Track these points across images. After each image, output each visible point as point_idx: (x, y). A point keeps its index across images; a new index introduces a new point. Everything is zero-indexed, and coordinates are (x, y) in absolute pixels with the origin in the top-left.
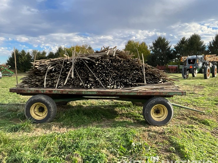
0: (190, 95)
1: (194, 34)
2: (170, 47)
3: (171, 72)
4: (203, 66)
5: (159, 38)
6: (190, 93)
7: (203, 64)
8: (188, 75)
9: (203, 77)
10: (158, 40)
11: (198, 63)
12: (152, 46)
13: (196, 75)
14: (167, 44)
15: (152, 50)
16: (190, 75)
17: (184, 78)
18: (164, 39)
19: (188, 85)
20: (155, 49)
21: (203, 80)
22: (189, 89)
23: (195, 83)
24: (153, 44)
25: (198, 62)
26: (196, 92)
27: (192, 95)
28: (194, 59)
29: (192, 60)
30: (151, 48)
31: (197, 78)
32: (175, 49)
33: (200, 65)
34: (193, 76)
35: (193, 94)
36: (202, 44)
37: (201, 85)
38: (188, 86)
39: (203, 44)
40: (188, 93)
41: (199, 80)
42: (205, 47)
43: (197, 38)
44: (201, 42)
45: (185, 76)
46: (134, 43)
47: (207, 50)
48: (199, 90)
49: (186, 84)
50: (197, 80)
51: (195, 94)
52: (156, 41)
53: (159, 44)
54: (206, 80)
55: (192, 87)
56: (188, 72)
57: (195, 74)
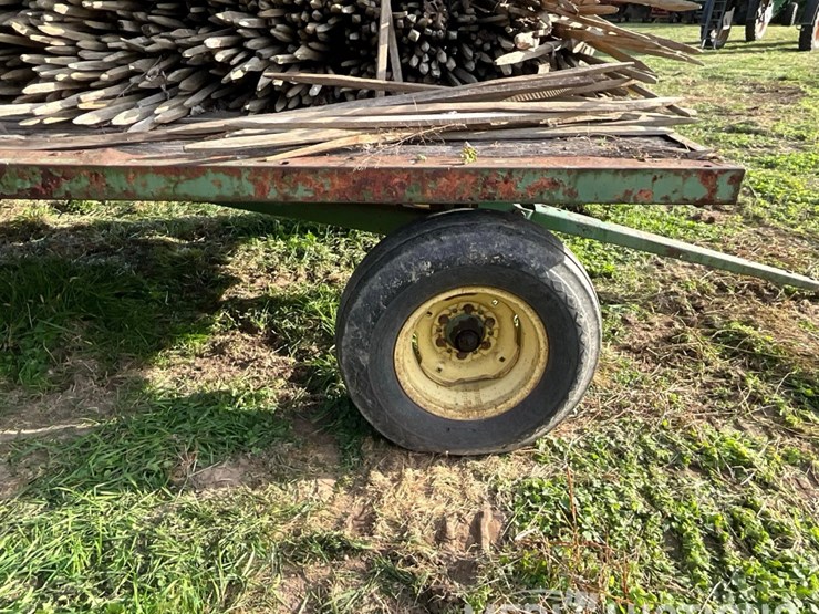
0: (733, 138)
3: (653, 19)
6: (732, 130)
8: (728, 30)
9: (795, 43)
13: (763, 31)
16: (738, 32)
17: (709, 45)
19: (721, 78)
21: (794, 54)
22: (729, 103)
23: (758, 72)
26: (764, 122)
27: (744, 138)
31: (766, 47)
34: (750, 36)
35: (749, 132)
37: (783, 79)
38: (721, 87)
40: (720, 130)
41: (774, 55)
45: (714, 34)
48: (776, 110)
49: (713, 78)
50: (765, 56)
51: (756, 133)
54: (805, 54)
55: (742, 91)
56: (729, 15)
57: (758, 26)
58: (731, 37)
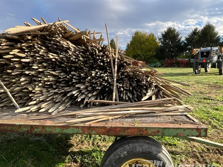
0: (205, 101)
1: (208, 24)
2: (180, 39)
3: (181, 66)
4: (218, 59)
5: (169, 28)
6: (205, 99)
7: (218, 58)
8: (200, 70)
9: (218, 73)
10: (168, 31)
11: (212, 56)
12: (161, 37)
13: (210, 69)
14: (178, 35)
15: (161, 42)
16: (203, 70)
17: (196, 73)
18: (174, 30)
19: (200, 83)
20: (165, 40)
21: (218, 76)
22: (203, 90)
23: (209, 81)
24: (162, 35)
25: (213, 54)
26: (213, 96)
27: (208, 101)
28: (207, 52)
29: (206, 52)
30: (160, 39)
31: (211, 74)
32: (186, 40)
33: (215, 58)
34: (206, 71)
35: (209, 99)
36: (216, 36)
37: (217, 83)
38: (200, 85)
39: (218, 36)
40: (201, 99)
41: (213, 76)
42: (220, 39)
43: (211, 29)
44: (215, 32)
45: (197, 71)
46: (142, 34)
47: (222, 42)
48: (216, 92)
49: (198, 83)
50: (211, 76)
51: (212, 100)
52: (165, 32)
53: (169, 35)
54: (221, 76)
55: (206, 86)
56: (200, 66)
57: (208, 69)
58: (201, 71)
